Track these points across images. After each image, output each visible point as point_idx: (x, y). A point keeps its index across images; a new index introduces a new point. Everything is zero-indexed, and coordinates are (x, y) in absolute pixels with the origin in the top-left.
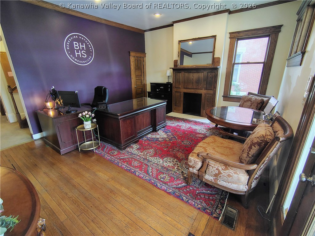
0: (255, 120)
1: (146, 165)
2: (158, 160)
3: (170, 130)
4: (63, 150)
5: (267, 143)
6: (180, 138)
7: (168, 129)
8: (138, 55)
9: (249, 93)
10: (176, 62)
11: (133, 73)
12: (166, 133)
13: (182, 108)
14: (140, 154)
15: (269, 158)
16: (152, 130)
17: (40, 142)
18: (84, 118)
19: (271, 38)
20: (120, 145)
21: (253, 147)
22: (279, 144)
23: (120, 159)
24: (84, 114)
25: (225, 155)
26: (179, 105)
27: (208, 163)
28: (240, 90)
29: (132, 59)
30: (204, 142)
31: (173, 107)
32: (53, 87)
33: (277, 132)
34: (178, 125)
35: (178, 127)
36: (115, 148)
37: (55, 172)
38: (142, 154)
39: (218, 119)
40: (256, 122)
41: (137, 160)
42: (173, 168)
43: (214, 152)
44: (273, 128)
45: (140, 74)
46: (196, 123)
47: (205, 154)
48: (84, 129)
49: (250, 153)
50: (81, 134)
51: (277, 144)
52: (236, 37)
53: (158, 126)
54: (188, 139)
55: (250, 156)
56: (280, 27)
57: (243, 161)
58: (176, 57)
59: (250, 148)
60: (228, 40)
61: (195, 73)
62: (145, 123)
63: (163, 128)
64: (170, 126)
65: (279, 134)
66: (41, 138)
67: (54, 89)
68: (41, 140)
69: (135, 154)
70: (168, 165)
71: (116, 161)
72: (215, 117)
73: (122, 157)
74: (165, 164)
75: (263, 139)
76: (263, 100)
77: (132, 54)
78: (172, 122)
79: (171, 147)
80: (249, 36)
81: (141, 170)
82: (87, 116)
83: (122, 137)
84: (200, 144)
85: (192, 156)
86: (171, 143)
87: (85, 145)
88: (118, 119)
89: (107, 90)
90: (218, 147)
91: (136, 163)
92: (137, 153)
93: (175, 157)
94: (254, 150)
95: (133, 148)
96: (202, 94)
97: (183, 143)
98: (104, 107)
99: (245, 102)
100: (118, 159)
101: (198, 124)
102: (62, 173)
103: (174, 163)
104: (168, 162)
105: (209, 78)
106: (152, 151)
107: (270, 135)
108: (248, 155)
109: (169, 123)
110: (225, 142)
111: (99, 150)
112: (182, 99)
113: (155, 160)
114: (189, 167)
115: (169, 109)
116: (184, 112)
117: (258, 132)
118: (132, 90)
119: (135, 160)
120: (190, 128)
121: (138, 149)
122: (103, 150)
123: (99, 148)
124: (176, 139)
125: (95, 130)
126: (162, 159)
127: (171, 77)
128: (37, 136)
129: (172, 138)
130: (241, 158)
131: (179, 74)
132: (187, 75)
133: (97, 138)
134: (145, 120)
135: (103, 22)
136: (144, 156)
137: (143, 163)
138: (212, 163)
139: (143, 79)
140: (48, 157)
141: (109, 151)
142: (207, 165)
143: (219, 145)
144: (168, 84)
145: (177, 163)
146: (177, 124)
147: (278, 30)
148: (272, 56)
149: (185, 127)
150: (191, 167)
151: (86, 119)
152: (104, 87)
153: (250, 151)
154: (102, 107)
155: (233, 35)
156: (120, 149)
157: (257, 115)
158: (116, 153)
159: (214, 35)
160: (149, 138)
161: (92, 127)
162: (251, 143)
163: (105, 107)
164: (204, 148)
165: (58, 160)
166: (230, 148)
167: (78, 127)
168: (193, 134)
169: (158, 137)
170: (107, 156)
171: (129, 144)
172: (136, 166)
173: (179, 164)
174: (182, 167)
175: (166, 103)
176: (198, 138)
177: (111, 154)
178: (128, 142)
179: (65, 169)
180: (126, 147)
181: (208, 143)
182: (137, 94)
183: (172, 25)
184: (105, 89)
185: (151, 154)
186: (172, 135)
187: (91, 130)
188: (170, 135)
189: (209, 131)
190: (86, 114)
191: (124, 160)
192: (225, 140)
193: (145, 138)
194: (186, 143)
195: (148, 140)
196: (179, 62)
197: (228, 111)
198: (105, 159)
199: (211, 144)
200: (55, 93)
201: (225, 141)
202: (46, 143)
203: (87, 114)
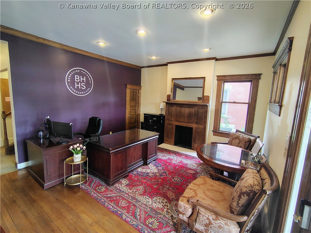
0: (243, 162)
1: (134, 205)
2: (147, 199)
3: (161, 164)
4: (47, 185)
5: (255, 194)
6: (170, 173)
7: (159, 162)
8: (134, 87)
9: (237, 131)
10: (169, 96)
11: (128, 103)
12: (157, 167)
13: (173, 140)
14: (129, 192)
15: (258, 210)
16: (143, 163)
17: (23, 172)
18: (74, 150)
19: (253, 83)
20: (109, 180)
21: (242, 196)
22: (267, 196)
23: (107, 198)
24: (75, 146)
25: (216, 201)
26: (171, 137)
27: (198, 211)
28: (228, 123)
29: (128, 91)
30: (194, 184)
31: (165, 138)
32: (48, 116)
33: (264, 180)
34: (169, 159)
35: (170, 161)
36: (103, 183)
37: (35, 212)
38: (131, 191)
39: (208, 158)
40: (244, 165)
41: (126, 199)
42: (163, 210)
43: (204, 196)
44: (261, 174)
45: (135, 104)
46: (187, 157)
47: (194, 200)
48: (73, 162)
49: (239, 202)
50: (69, 167)
51: (265, 197)
52: (222, 79)
53: (149, 159)
54: (179, 175)
55: (240, 205)
56: (260, 75)
57: (233, 210)
58: (169, 92)
59: (240, 197)
60: (216, 82)
61: (186, 107)
62: (136, 156)
63: (154, 162)
64: (160, 160)
65: (266, 183)
66: (26, 168)
67: (49, 119)
68: (25, 170)
69: (123, 192)
70: (157, 206)
71: (103, 200)
72: (205, 156)
73: (109, 195)
74: (154, 205)
75: (251, 189)
76: (250, 139)
77: (128, 86)
78: (163, 154)
79: (162, 184)
80: (234, 80)
81: (128, 212)
82: (79, 149)
83: (111, 172)
84: (191, 186)
85: (182, 201)
86: (162, 179)
87: (71, 179)
88: (110, 153)
89: (102, 121)
90: (208, 190)
91: (123, 203)
92: (126, 190)
93: (165, 196)
94: (244, 199)
95: (121, 184)
96: (193, 128)
97: (173, 180)
98: (96, 139)
99: (233, 139)
100: (105, 197)
101: (188, 158)
102: (42, 213)
103: (163, 205)
104: (157, 203)
105: (199, 114)
106: (141, 188)
107: (258, 185)
108: (238, 204)
109: (160, 156)
110: (216, 185)
111: (85, 185)
112: (174, 131)
113: (144, 200)
114: (179, 213)
115: (161, 140)
116: (176, 144)
117: (246, 181)
118: (125, 119)
119: (123, 199)
120: (180, 162)
121: (127, 185)
122: (89, 185)
123: (86, 183)
124: (167, 175)
125: (85, 163)
126: (151, 199)
127: (164, 109)
128: (22, 166)
129: (162, 173)
130: (231, 206)
131: (171, 107)
132: (179, 109)
133: (85, 171)
134: (136, 153)
135: (105, 59)
136: (132, 194)
137: (131, 203)
138: (202, 210)
139: (137, 109)
140: (29, 192)
141: (96, 187)
142: (198, 213)
143: (209, 188)
144: (161, 115)
145: (167, 204)
146: (167, 158)
147: (259, 77)
148: (255, 98)
149: (176, 161)
150: (181, 213)
151: (76, 152)
152: (98, 118)
153: (239, 200)
154: (94, 139)
155: (220, 78)
156: (108, 185)
157: (245, 156)
158: (103, 189)
159: (204, 77)
160: (140, 172)
161: (82, 160)
162: (241, 192)
163: (98, 140)
164: (194, 191)
165: (40, 196)
166: (220, 192)
167: (67, 159)
168: (183, 170)
169: (148, 171)
170: (94, 193)
171: (119, 179)
172: (123, 207)
173: (169, 205)
174: (171, 209)
175: (158, 136)
176: (189, 175)
177: (98, 190)
178: (117, 177)
179: (46, 208)
180: (115, 182)
181: (199, 185)
182: (130, 124)
183: (166, 65)
184: (100, 120)
185: (140, 192)
186: (163, 169)
187: (80, 164)
188: (161, 170)
189: (200, 167)
190: (77, 146)
191: (111, 199)
192: (215, 181)
193: (135, 173)
194: (177, 179)
195: (138, 175)
196: (172, 97)
197: (217, 149)
198: (91, 196)
199: (202, 186)
200: (49, 123)
201: (215, 183)
202: (29, 173)
203: (79, 147)
